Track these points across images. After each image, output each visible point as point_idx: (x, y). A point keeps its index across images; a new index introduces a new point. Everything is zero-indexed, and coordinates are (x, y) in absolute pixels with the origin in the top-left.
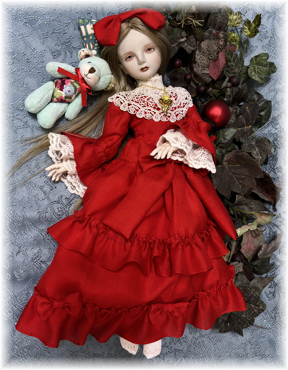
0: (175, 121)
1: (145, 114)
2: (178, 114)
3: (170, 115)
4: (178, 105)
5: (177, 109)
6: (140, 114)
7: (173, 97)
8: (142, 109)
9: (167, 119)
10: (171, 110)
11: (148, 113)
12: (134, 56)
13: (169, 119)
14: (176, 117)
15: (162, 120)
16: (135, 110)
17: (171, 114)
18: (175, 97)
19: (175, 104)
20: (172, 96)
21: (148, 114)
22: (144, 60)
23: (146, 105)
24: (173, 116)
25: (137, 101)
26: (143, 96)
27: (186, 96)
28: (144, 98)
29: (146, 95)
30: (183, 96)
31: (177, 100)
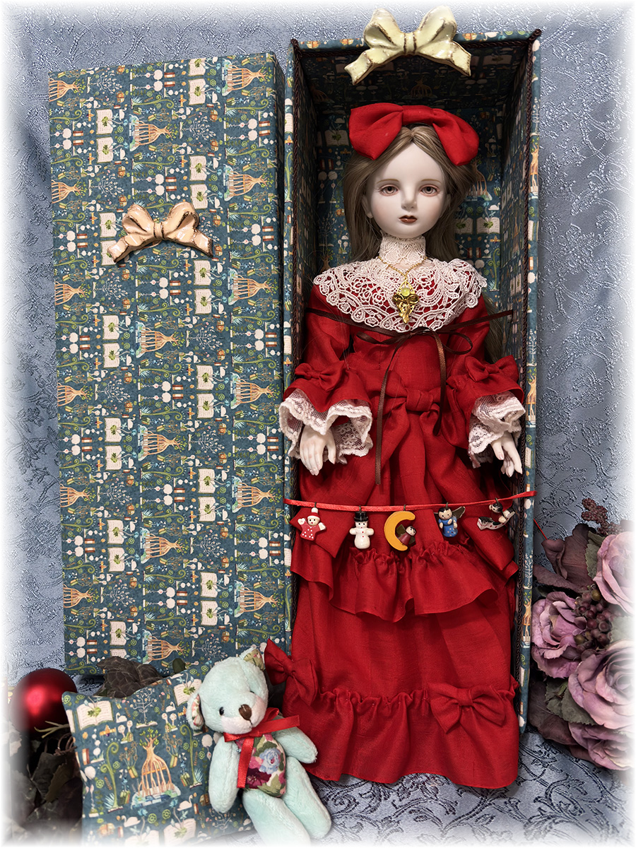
1: (366, 317)
4: (434, 304)
6: (358, 316)
7: (425, 288)
11: (372, 316)
12: (397, 190)
16: (349, 307)
18: (429, 289)
19: (428, 301)
20: (422, 286)
24: (421, 323)
25: (356, 292)
26: (368, 283)
27: (458, 285)
28: (368, 287)
29: (372, 282)
30: (452, 283)
31: (435, 293)
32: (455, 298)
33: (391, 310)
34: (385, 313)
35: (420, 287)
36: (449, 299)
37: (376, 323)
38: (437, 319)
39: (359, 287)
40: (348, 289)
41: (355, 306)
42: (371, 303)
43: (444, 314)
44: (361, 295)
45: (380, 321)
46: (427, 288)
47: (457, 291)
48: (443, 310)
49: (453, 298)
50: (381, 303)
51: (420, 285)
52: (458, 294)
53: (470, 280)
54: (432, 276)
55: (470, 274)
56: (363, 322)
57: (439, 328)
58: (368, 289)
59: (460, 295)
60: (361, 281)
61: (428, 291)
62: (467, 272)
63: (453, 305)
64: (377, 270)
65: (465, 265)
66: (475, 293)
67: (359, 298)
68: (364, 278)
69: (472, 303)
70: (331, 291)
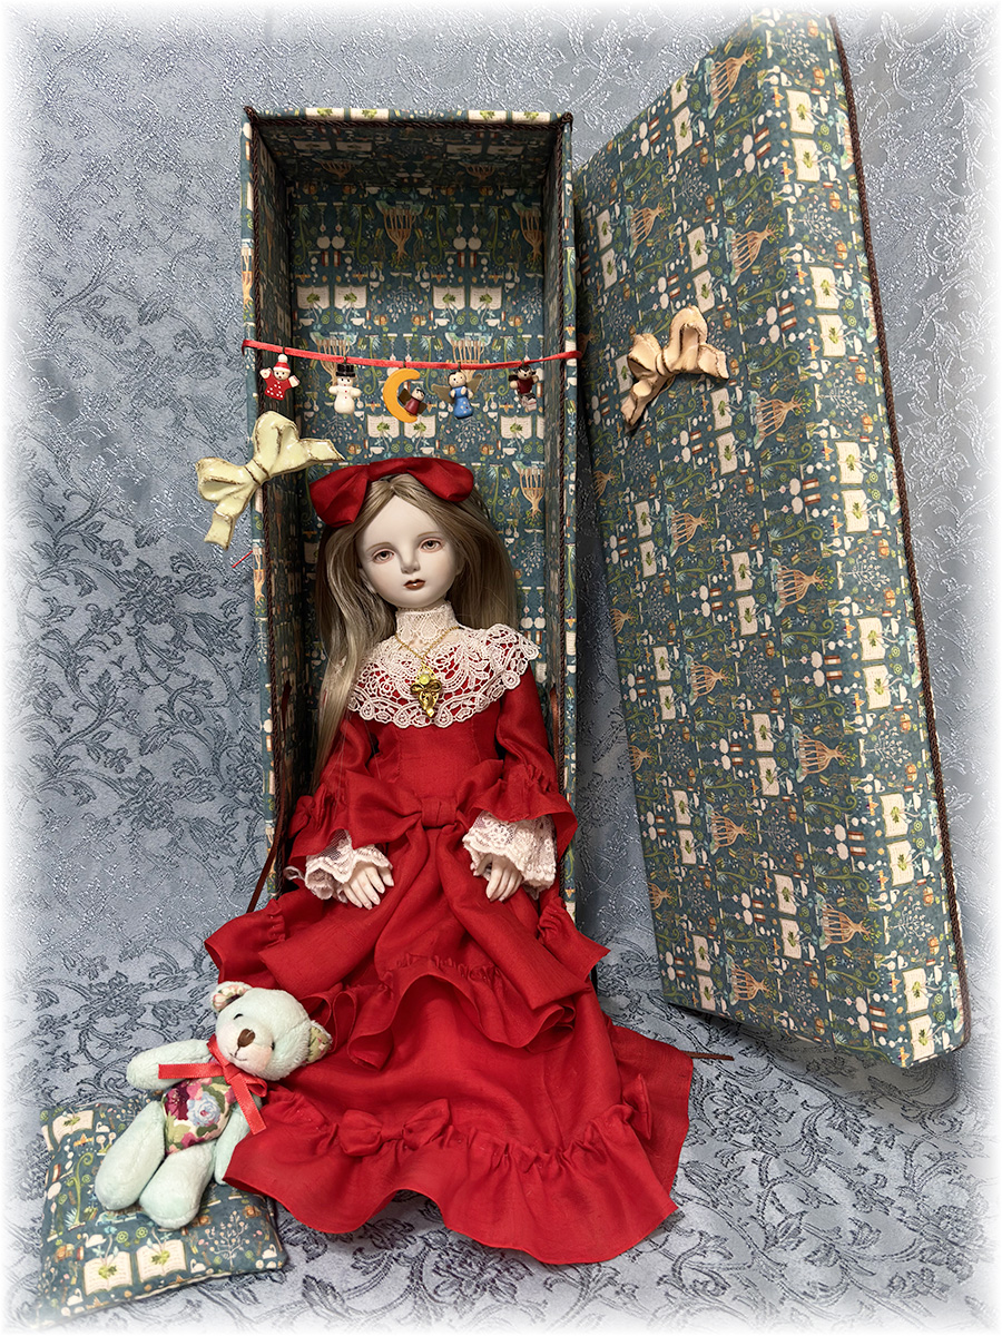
0: (451, 723)
1: (376, 712)
4: (458, 689)
5: (454, 697)
6: (367, 712)
9: (428, 721)
12: (393, 554)
13: (433, 721)
17: (437, 709)
22: (416, 565)
24: (444, 713)
26: (375, 670)
29: (379, 669)
31: (455, 676)
32: (484, 679)
33: (403, 702)
34: (397, 705)
37: (389, 719)
44: (368, 685)
45: (392, 715)
46: (445, 670)
50: (389, 694)
52: (488, 674)
53: (505, 655)
54: (452, 654)
56: (374, 719)
57: (470, 716)
58: (375, 678)
59: (491, 675)
62: (503, 646)
63: (483, 689)
66: (515, 670)
67: (366, 690)
69: (512, 681)
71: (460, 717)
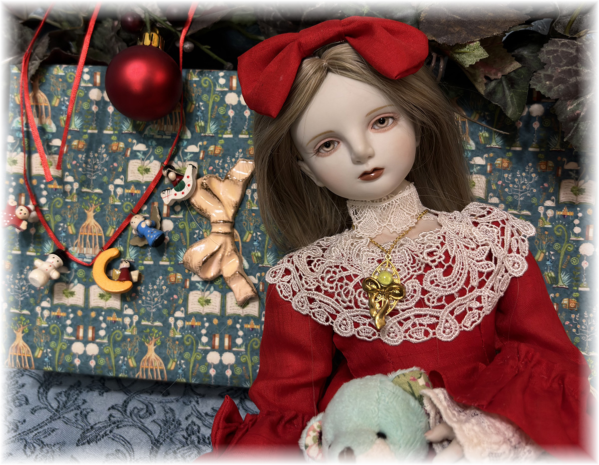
0: (457, 333)
1: (355, 327)
2: (464, 313)
3: (434, 320)
4: (459, 287)
5: (457, 299)
6: (343, 327)
7: (436, 267)
8: (346, 313)
9: (426, 333)
10: (434, 307)
11: (364, 324)
12: (339, 143)
13: (434, 334)
14: (460, 322)
15: (408, 338)
16: (327, 314)
17: (438, 318)
18: (443, 266)
19: (447, 286)
20: (431, 264)
21: (362, 327)
22: (370, 151)
23: (353, 304)
24: (447, 321)
25: (330, 291)
26: (344, 274)
27: (488, 248)
28: (345, 281)
29: (351, 272)
30: (478, 246)
31: (455, 271)
32: (488, 270)
35: (428, 267)
36: (481, 274)
37: (374, 334)
38: (471, 309)
39: (332, 282)
40: (318, 289)
41: (334, 313)
42: (358, 307)
43: (479, 299)
44: (339, 294)
46: (440, 265)
47: (489, 257)
48: (476, 293)
49: (485, 271)
51: (427, 265)
52: (493, 263)
53: (503, 234)
54: (442, 244)
55: (502, 225)
56: (354, 335)
57: (479, 322)
58: (347, 284)
59: (496, 263)
60: (335, 272)
61: (442, 270)
62: (496, 223)
63: (489, 283)
64: (355, 251)
65: (489, 213)
66: (518, 252)
67: (337, 300)
68: (337, 267)
69: (519, 269)
70: (294, 293)
71: (468, 324)
